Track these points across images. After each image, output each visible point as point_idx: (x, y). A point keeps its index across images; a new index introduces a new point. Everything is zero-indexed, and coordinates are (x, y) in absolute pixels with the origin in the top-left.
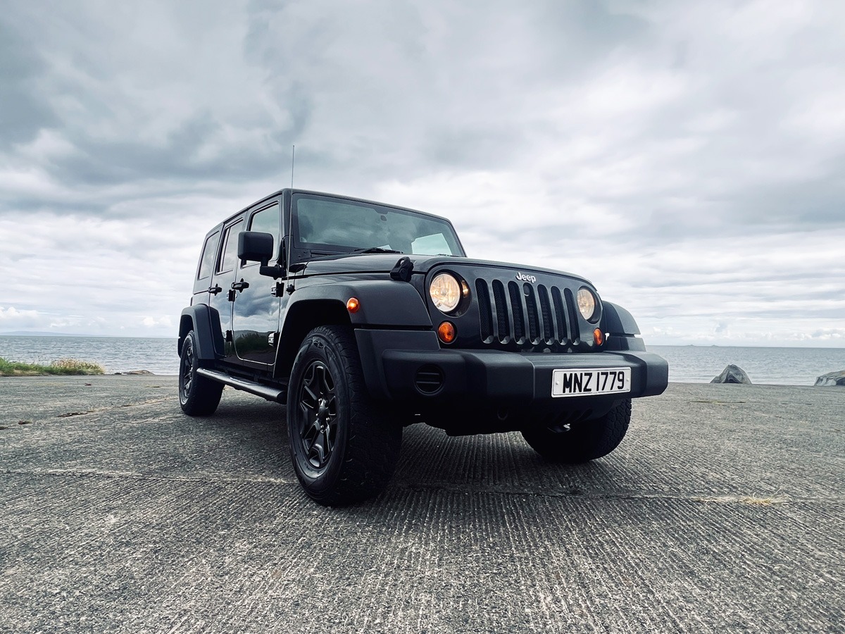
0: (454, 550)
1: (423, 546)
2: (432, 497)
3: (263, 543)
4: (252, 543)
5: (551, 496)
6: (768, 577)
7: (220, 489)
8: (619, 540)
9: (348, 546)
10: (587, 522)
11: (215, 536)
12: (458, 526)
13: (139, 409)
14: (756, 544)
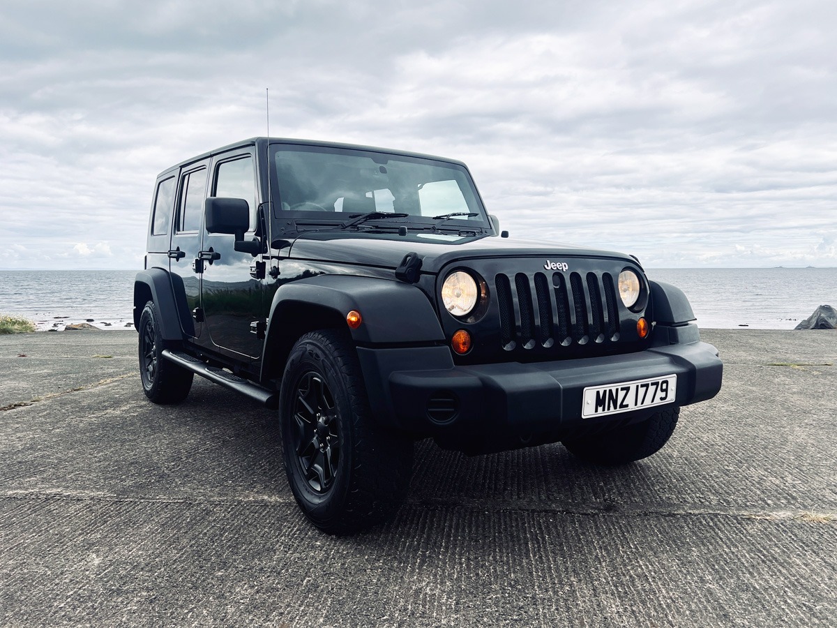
0: (472, 590)
1: (439, 586)
2: (448, 518)
3: (265, 586)
4: (253, 587)
5: (582, 514)
6: (807, 620)
7: (208, 513)
8: (653, 573)
9: (358, 587)
10: (619, 549)
11: (212, 579)
12: (476, 558)
13: (93, 395)
14: (802, 577)
